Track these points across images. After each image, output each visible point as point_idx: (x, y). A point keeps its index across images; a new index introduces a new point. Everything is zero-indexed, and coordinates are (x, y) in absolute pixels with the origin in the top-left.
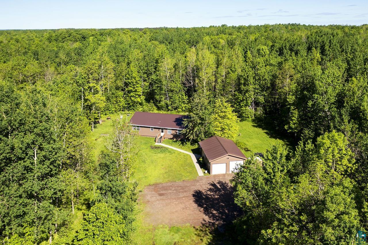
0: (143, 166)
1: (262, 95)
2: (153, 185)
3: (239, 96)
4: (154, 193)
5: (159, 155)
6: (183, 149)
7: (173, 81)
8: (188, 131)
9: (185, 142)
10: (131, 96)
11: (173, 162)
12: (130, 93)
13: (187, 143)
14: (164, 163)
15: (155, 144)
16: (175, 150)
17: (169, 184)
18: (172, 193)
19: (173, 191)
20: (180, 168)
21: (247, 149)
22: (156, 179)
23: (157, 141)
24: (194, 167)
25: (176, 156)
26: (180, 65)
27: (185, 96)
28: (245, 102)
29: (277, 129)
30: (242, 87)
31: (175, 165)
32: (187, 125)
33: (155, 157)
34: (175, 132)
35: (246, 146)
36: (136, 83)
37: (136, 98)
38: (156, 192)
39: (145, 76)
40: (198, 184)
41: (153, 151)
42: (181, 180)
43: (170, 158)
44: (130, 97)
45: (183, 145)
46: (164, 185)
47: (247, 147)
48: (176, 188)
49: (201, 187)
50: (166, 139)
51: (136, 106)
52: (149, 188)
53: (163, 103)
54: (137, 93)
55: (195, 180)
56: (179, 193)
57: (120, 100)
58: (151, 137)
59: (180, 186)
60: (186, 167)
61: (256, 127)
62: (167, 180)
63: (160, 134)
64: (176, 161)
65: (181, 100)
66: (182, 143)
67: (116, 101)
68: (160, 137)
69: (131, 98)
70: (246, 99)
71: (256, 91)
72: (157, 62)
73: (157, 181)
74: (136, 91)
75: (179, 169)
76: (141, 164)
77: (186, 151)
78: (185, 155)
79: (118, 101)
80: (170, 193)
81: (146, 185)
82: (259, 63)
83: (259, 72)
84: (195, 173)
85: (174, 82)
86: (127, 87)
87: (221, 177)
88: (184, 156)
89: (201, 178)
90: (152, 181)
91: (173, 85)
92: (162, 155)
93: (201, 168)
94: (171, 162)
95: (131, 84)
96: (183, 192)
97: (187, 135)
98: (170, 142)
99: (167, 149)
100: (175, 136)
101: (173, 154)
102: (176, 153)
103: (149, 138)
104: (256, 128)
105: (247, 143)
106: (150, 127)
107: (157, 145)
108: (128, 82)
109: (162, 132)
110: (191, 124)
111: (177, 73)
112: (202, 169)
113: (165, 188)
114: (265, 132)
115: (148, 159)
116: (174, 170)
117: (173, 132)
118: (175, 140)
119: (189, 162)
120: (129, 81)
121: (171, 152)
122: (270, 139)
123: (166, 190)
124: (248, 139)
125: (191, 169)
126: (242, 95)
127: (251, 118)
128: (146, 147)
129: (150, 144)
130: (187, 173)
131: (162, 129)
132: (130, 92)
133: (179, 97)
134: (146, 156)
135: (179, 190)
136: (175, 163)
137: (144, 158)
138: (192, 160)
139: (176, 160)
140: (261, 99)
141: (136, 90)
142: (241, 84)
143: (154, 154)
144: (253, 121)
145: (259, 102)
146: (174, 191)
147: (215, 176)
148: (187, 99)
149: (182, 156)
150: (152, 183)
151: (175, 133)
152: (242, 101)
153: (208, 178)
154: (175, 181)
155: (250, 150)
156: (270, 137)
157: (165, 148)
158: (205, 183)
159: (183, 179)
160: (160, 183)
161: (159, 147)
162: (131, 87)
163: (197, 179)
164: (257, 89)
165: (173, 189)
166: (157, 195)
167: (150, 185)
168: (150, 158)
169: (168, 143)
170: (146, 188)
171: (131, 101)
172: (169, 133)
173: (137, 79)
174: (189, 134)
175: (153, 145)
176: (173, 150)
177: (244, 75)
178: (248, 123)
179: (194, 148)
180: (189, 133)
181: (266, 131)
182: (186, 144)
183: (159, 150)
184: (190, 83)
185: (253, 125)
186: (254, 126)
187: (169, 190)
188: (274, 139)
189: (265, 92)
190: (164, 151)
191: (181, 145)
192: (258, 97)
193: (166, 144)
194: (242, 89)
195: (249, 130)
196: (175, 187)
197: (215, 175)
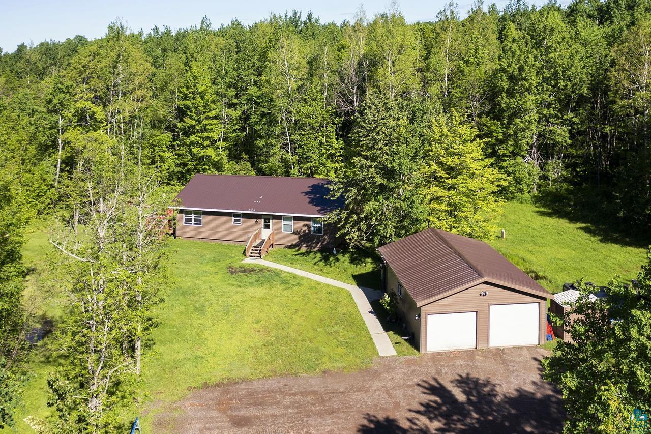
0: (196, 323)
1: (562, 124)
2: (218, 385)
3: (494, 128)
4: (214, 413)
5: (250, 291)
6: (327, 274)
7: (305, 100)
8: (344, 215)
9: (334, 255)
10: (192, 143)
11: (293, 311)
12: (189, 137)
13: (340, 257)
14: (262, 316)
15: (243, 262)
16: (303, 278)
17: (273, 384)
18: (282, 416)
19: (287, 407)
20: (314, 330)
21: (533, 275)
22: (230, 364)
23: (248, 254)
24: (363, 328)
25: (304, 295)
26: (325, 58)
27: (337, 139)
28: (511, 143)
29: (621, 214)
30: (504, 100)
31: (300, 321)
32: (342, 197)
33: (238, 297)
34: (306, 225)
35: (527, 265)
36: (205, 107)
37: (204, 147)
38: (224, 412)
39: (232, 92)
40: (377, 384)
41: (233, 281)
42: (318, 370)
43: (284, 301)
44: (189, 145)
45: (325, 262)
46: (256, 385)
47: (534, 268)
48: (298, 397)
49: (389, 395)
50: (276, 248)
51: (204, 170)
52: (201, 397)
53: (274, 161)
54: (205, 134)
55: (367, 370)
56: (308, 416)
57: (161, 153)
58: (232, 244)
59: (314, 393)
60: (336, 328)
61: (550, 215)
62: (265, 369)
63: (259, 234)
64: (303, 310)
65: (324, 151)
66: (326, 259)
67: (149, 158)
68: (259, 241)
69: (190, 149)
70: (516, 134)
71: (546, 112)
72: (263, 57)
73: (234, 372)
74: (204, 129)
75: (311, 334)
76: (190, 318)
77: (336, 279)
78: (332, 292)
79: (157, 158)
80: (273, 415)
81: (193, 385)
82: (552, 30)
83: (552, 55)
84: (365, 348)
85: (306, 103)
86: (182, 120)
87: (458, 362)
88: (330, 293)
89: (388, 365)
90: (217, 371)
91: (305, 109)
92: (260, 292)
93: (387, 329)
94: (286, 311)
95: (191, 112)
96: (320, 414)
97: (340, 229)
98: (289, 257)
99: (277, 273)
100: (306, 238)
101: (296, 288)
102: (305, 284)
103: (229, 246)
104: (548, 218)
105: (528, 257)
106: (230, 214)
107: (249, 265)
108: (185, 105)
109: (267, 226)
110: (354, 191)
111: (315, 79)
112: (391, 333)
113: (256, 399)
114: (581, 228)
115: (214, 301)
116: (294, 335)
117: (300, 226)
118: (304, 249)
119: (345, 311)
120: (188, 103)
121: (287, 282)
122: (604, 245)
123: (260, 404)
124: (531, 247)
125: (351, 335)
126: (502, 124)
127: (529, 192)
128: (216, 270)
129: (228, 262)
130: (337, 346)
131: (267, 218)
132: (188, 132)
133: (321, 143)
134: (209, 295)
135: (308, 403)
136: (300, 313)
137: (202, 300)
138: (355, 307)
139: (302, 306)
140: (561, 134)
141: (205, 126)
142: (501, 91)
143: (235, 289)
144: (536, 200)
145: (556, 144)
146: (290, 411)
147: (437, 357)
148: (341, 148)
149: (323, 294)
150: (214, 380)
151: (305, 228)
152: (501, 142)
153: (409, 363)
154: (296, 374)
155: (544, 278)
156: (601, 241)
157: (271, 271)
158: (402, 381)
159: (324, 367)
160: (243, 380)
161: (253, 270)
162: (191, 117)
163: (374, 366)
164: (549, 106)
165: (288, 400)
166: (226, 424)
167: (206, 386)
168: (221, 299)
169: (284, 259)
170: (190, 394)
171: (190, 157)
172: (287, 230)
173: (208, 97)
174: (348, 226)
175: (236, 265)
176: (295, 277)
177: (509, 65)
178: (524, 206)
179: (363, 271)
180: (346, 223)
181: (583, 225)
182: (337, 260)
183: (253, 278)
184: (352, 103)
185: (538, 212)
186: (542, 214)
187: (272, 404)
188: (616, 246)
189: (570, 115)
190: (268, 280)
191: (322, 263)
192: (552, 128)
193: (276, 260)
194: (503, 106)
195: (528, 223)
196: (294, 394)
197: (439, 354)
